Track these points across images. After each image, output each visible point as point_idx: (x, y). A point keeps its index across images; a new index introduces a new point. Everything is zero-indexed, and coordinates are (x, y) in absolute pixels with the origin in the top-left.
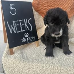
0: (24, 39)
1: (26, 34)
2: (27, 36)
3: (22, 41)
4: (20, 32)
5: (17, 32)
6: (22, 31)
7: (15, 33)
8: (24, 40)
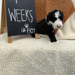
0: (24, 29)
1: (26, 24)
2: (27, 27)
3: (22, 31)
4: (20, 21)
5: (18, 21)
6: (22, 21)
7: (15, 21)
8: (24, 31)
